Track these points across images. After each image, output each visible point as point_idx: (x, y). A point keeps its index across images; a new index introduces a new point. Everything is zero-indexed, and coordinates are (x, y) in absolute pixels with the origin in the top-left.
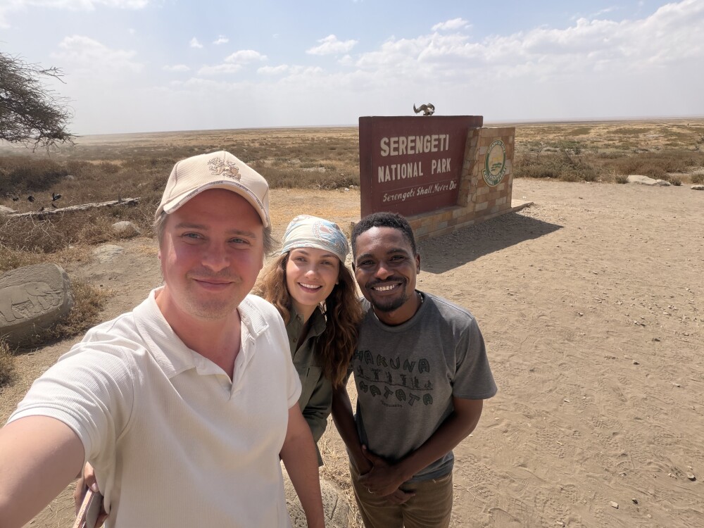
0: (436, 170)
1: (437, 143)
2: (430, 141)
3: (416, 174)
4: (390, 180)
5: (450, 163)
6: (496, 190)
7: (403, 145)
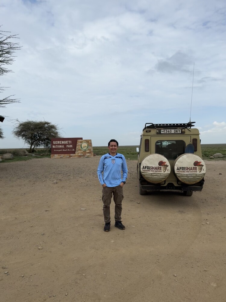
0: (68, 147)
2: (66, 142)
3: (62, 147)
6: (85, 152)
7: (58, 142)
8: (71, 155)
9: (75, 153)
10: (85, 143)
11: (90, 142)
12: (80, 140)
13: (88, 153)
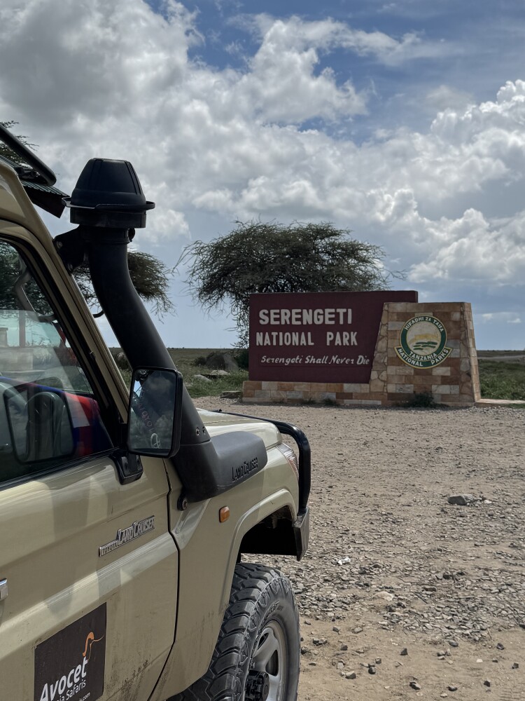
0: (333, 342)
1: (333, 316)
2: (324, 314)
3: (303, 342)
4: (269, 344)
5: (356, 337)
6: (429, 373)
7: (286, 316)
8: (347, 387)
9: (367, 380)
10: (426, 324)
11: (456, 316)
12: (400, 307)
13: (445, 380)
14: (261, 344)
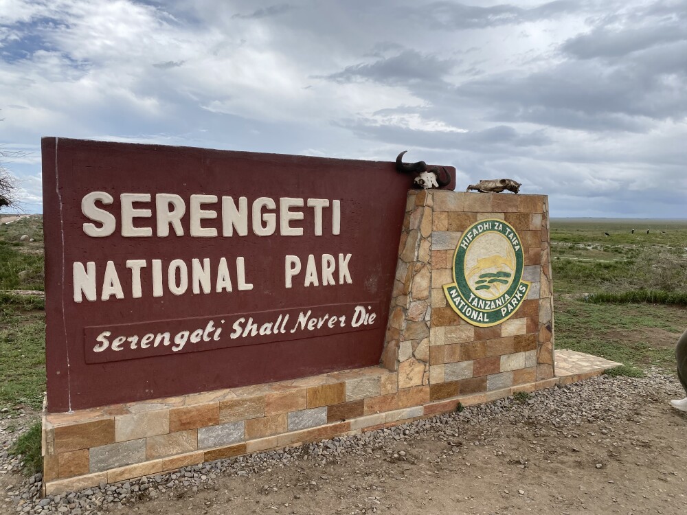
0: (299, 279)
1: (299, 216)
2: (277, 211)
3: (224, 283)
4: (120, 295)
5: (350, 265)
6: (495, 333)
7: (171, 211)
8: (352, 388)
10: (495, 236)
11: (537, 221)
13: (519, 344)
14: (92, 297)
